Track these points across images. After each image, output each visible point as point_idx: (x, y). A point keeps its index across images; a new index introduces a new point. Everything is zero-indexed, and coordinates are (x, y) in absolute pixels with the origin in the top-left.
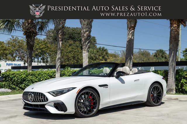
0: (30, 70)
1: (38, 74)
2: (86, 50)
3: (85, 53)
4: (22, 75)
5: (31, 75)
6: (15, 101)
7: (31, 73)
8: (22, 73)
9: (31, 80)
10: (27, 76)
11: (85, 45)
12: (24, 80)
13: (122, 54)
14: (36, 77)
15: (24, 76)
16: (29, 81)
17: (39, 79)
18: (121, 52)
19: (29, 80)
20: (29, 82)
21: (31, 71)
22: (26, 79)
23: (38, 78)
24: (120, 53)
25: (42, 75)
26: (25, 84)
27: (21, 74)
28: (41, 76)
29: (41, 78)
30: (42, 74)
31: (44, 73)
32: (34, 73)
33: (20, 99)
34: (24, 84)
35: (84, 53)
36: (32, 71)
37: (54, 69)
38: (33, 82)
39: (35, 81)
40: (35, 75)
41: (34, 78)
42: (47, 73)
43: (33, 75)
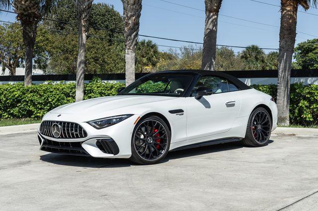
0: (28, 83)
1: (45, 91)
2: (131, 48)
3: (130, 53)
4: (14, 91)
5: (31, 92)
6: (13, 138)
7: (31, 88)
8: (14, 89)
9: (32, 101)
10: (24, 94)
11: (130, 39)
12: (19, 101)
13: (183, 53)
14: (40, 95)
15: (17, 94)
16: (28, 102)
17: (45, 98)
18: (181, 50)
19: (27, 100)
20: (27, 105)
21: (30, 85)
22: (22, 99)
23: (43, 98)
24: (179, 52)
25: (52, 92)
26: (20, 108)
27: (12, 90)
28: (49, 93)
29: (49, 97)
30: (52, 90)
31: (55, 88)
32: (36, 89)
33: (18, 134)
34: (17, 109)
35: (128, 54)
36: (32, 84)
37: (72, 82)
38: (34, 105)
39: (39, 103)
40: (38, 92)
41: (36, 98)
42: (61, 88)
43: (35, 92)
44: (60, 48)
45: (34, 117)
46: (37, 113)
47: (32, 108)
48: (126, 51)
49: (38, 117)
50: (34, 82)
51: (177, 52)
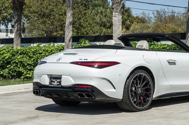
0: (17, 45)
1: (34, 53)
3: (117, 16)
4: (4, 53)
5: (21, 54)
6: (11, 97)
7: (21, 50)
8: (4, 51)
9: (21, 62)
10: (14, 55)
11: (117, 3)
12: (9, 63)
14: (30, 57)
15: (7, 55)
16: (17, 63)
17: (34, 60)
19: (17, 62)
20: (17, 66)
21: (19, 48)
22: (12, 60)
23: (32, 59)
25: (41, 53)
26: (10, 70)
27: (2, 52)
28: (39, 55)
29: (38, 58)
30: (41, 52)
31: (44, 50)
32: (25, 51)
33: (14, 93)
34: (7, 70)
35: (115, 16)
36: (21, 46)
38: (24, 66)
39: (28, 64)
40: (27, 54)
41: (25, 59)
42: (50, 50)
43: (24, 54)
44: (37, 13)
45: (24, 78)
46: (27, 74)
47: (21, 69)
48: (114, 13)
49: (27, 78)
50: (23, 45)
51: (150, 16)
